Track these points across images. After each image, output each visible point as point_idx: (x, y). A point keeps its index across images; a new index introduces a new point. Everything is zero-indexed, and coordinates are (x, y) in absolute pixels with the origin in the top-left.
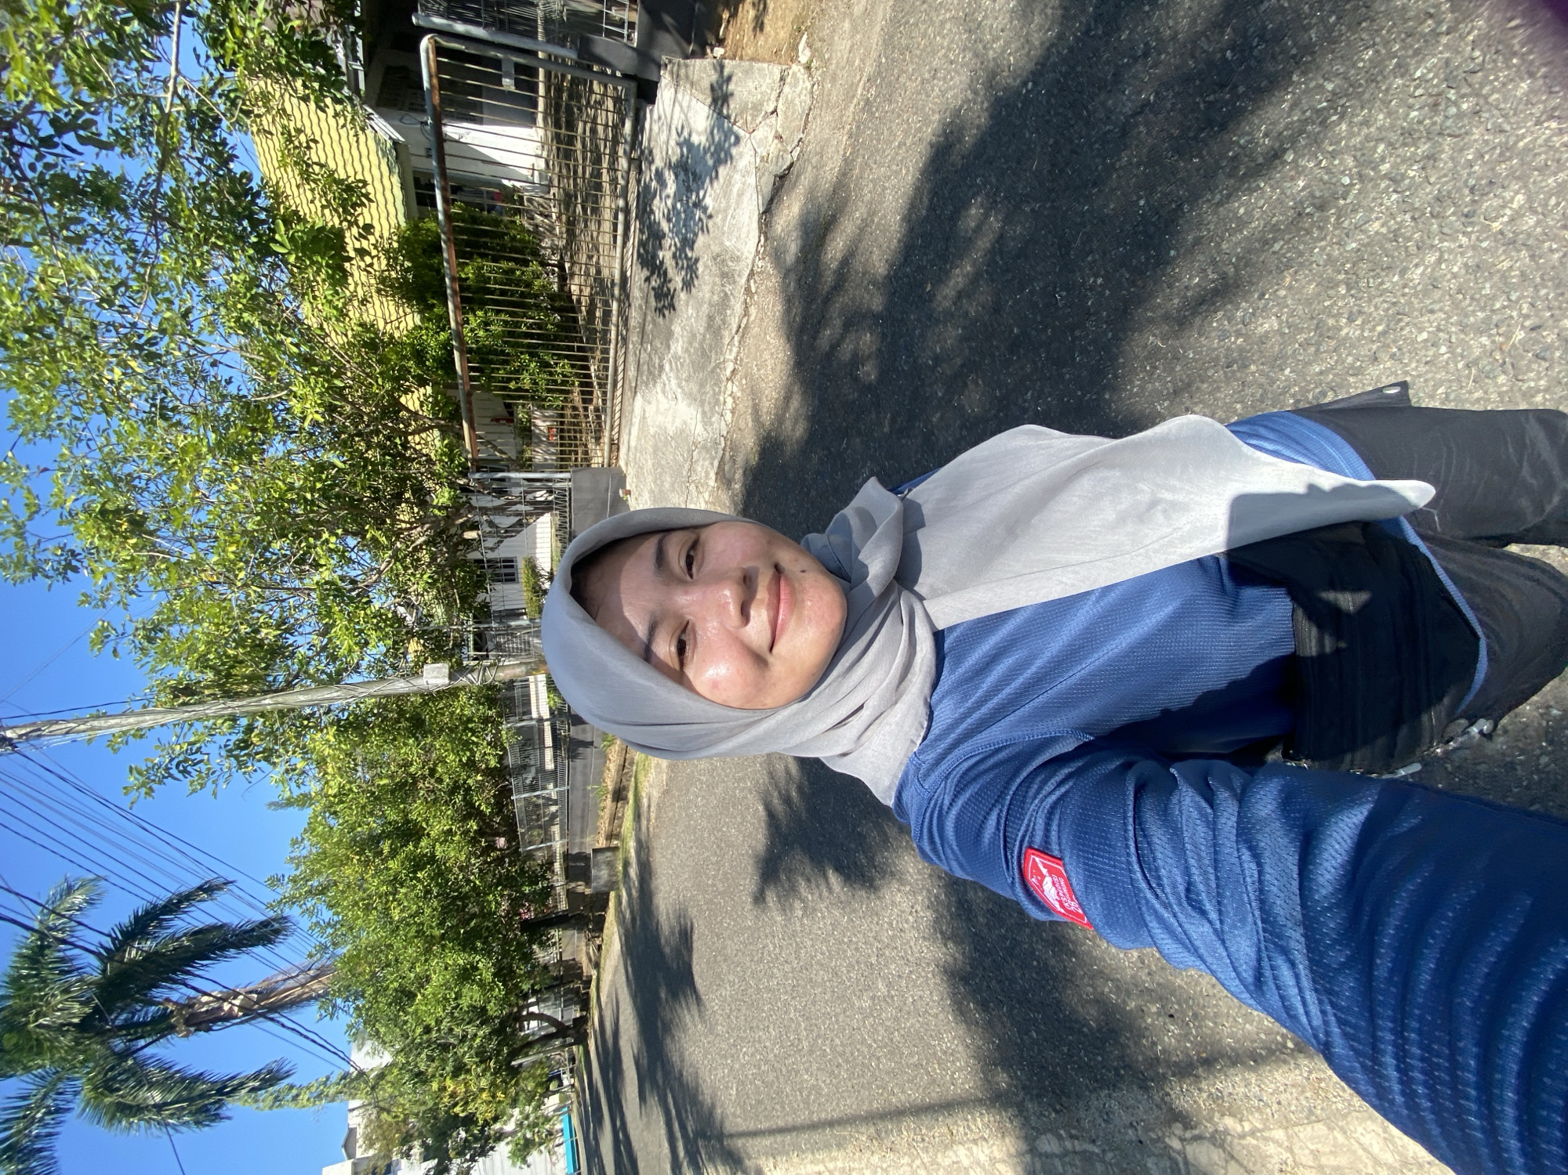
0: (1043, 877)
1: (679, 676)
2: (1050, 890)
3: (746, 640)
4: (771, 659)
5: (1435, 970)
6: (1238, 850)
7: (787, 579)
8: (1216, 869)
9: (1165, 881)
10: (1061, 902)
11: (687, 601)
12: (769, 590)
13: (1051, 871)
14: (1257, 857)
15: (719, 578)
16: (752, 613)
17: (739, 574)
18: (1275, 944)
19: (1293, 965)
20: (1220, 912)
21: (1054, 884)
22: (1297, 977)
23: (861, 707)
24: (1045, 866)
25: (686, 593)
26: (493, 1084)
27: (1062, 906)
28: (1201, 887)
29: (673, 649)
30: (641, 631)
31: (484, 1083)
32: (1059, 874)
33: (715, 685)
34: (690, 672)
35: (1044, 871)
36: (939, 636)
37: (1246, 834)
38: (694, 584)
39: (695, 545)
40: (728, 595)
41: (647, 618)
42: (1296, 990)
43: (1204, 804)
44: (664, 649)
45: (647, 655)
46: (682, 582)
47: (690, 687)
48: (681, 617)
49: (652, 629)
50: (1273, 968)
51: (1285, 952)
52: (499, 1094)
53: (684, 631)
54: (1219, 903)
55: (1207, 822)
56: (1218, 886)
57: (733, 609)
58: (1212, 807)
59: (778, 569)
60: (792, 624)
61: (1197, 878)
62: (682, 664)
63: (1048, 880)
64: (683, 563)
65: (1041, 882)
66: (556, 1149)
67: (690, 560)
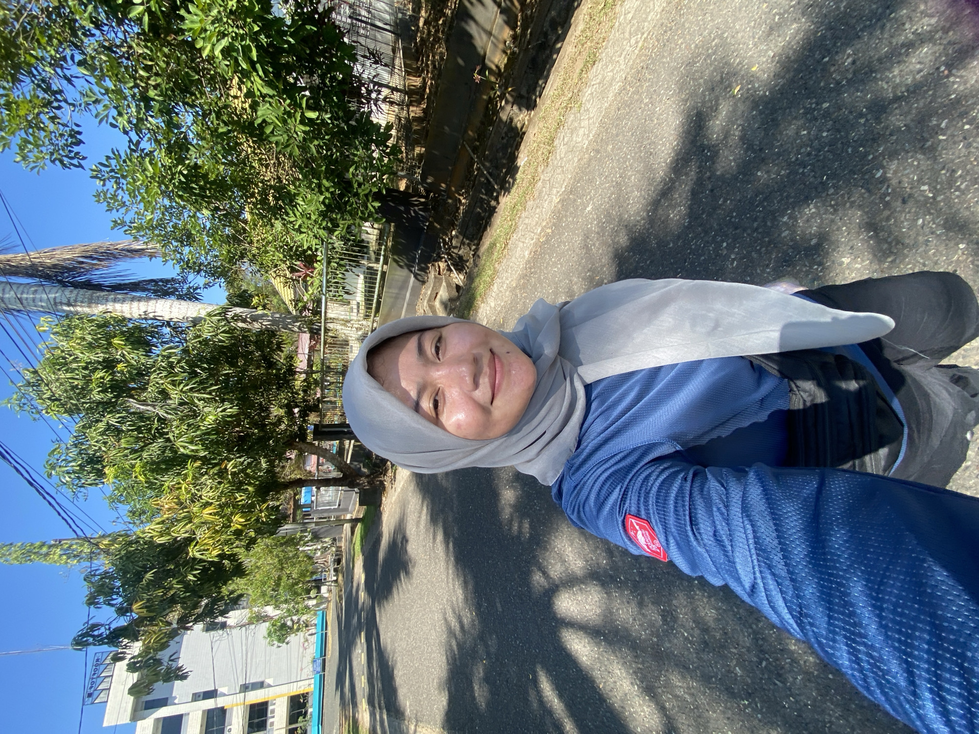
0: (637, 531)
1: (436, 421)
2: (641, 538)
3: (476, 399)
4: (492, 409)
7: (499, 357)
10: (647, 545)
11: (439, 375)
12: (489, 366)
13: (641, 527)
15: (457, 360)
16: (481, 381)
17: (470, 358)
21: (643, 535)
23: (544, 434)
24: (637, 524)
25: (438, 371)
27: (648, 547)
29: (431, 405)
30: (413, 394)
32: (645, 529)
33: (459, 426)
34: (443, 418)
35: (637, 527)
36: (588, 388)
38: (442, 364)
39: (440, 339)
40: (465, 371)
41: (416, 386)
44: (426, 405)
45: (417, 408)
46: (434, 363)
47: (443, 427)
48: (435, 385)
49: (420, 394)
53: (437, 394)
57: (468, 380)
59: (493, 353)
62: (437, 414)
63: (640, 533)
64: (433, 351)
65: (636, 534)
66: (309, 637)
67: (437, 349)
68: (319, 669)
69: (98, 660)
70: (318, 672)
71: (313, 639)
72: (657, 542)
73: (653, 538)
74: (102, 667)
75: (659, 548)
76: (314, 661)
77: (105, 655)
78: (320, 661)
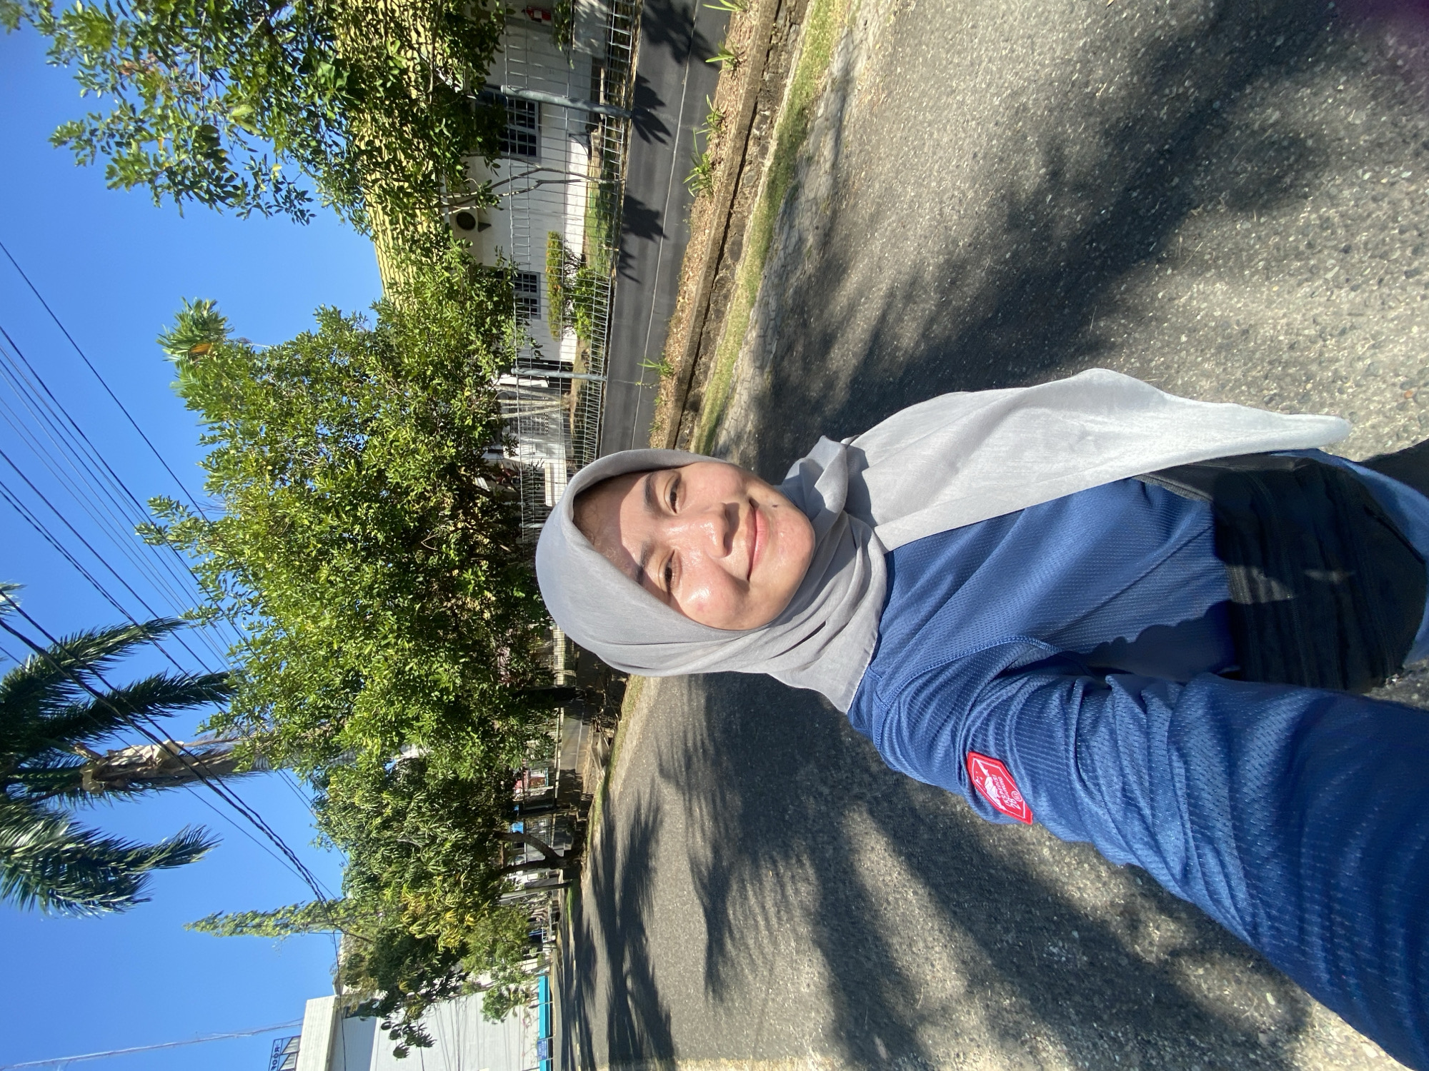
0: (985, 777)
1: (667, 597)
2: (992, 789)
3: (727, 569)
4: (749, 585)
5: (1361, 859)
6: (1168, 751)
7: (761, 512)
8: (1150, 769)
9: (1102, 781)
10: (1001, 799)
11: (674, 533)
12: (747, 523)
13: (992, 771)
14: (1184, 757)
15: (702, 512)
16: (734, 544)
17: (720, 509)
18: (1202, 834)
19: (1217, 853)
20: (1152, 808)
21: (994, 783)
22: (1223, 864)
23: (823, 624)
24: (986, 767)
25: (673, 526)
26: (461, 904)
27: (1003, 804)
28: (1135, 787)
29: (662, 576)
31: (450, 900)
32: (998, 774)
33: (700, 607)
34: (678, 594)
35: (985, 772)
36: (889, 557)
37: (1176, 738)
38: (678, 517)
39: (678, 483)
40: (712, 528)
41: (640, 546)
42: (1221, 877)
43: (1137, 710)
44: (655, 574)
45: (640, 577)
46: (667, 516)
47: (678, 609)
48: (668, 547)
49: (646, 557)
50: (1199, 856)
51: (1211, 841)
52: (468, 917)
53: (670, 560)
54: (1152, 799)
55: (1140, 726)
56: (1151, 784)
58: (1145, 711)
59: (753, 504)
60: (767, 554)
61: (1132, 778)
62: (669, 588)
63: (989, 780)
64: (668, 499)
65: (983, 782)
66: (530, 1011)
67: (673, 497)
68: (545, 1053)
69: (277, 1049)
70: (544, 1058)
71: (537, 1013)
72: (1016, 793)
73: (1010, 789)
74: (283, 1058)
75: (1020, 804)
76: (539, 1043)
77: (285, 1043)
78: (546, 1043)
